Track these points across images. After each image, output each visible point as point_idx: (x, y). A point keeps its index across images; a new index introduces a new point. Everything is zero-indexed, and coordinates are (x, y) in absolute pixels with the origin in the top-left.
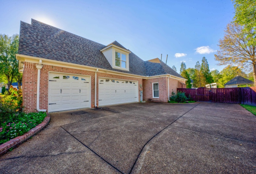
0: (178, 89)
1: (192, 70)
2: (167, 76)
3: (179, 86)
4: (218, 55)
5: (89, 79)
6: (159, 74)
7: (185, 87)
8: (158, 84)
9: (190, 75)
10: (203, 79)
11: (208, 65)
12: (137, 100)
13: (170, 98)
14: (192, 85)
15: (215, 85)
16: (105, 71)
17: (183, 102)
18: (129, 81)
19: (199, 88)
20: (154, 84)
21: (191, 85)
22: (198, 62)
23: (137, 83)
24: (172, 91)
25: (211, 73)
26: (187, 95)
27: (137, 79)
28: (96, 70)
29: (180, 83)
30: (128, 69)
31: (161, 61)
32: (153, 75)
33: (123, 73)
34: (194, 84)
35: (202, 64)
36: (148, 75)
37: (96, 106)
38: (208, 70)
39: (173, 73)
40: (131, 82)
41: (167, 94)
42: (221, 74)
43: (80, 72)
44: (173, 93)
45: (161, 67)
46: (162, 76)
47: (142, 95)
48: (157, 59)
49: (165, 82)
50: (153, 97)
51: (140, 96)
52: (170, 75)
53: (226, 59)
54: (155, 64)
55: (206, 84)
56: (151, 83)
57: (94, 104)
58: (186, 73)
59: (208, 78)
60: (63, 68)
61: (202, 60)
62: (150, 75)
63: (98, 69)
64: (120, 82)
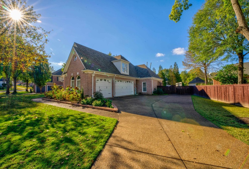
0: (158, 86)
1: (167, 71)
2: (152, 78)
3: (158, 84)
4: (185, 62)
5: (110, 81)
6: (147, 77)
7: (162, 85)
8: (146, 83)
9: (165, 74)
10: (174, 79)
11: (178, 68)
12: (133, 94)
13: (153, 92)
14: (167, 83)
15: (181, 84)
16: (118, 76)
17: (161, 94)
18: (128, 81)
19: (172, 86)
20: (143, 83)
21: (165, 83)
22: (171, 66)
23: (133, 83)
24: (154, 88)
25: (180, 75)
26: (163, 90)
27: (133, 80)
28: (115, 75)
29: (159, 82)
30: (128, 74)
31: (147, 67)
32: (143, 77)
33: (126, 76)
34: (168, 83)
35: (174, 67)
36: (139, 77)
37: (114, 96)
38: (178, 72)
39: (155, 75)
40: (130, 82)
41: (152, 89)
42: (189, 74)
43: (107, 77)
44: (155, 89)
45: (148, 72)
46: (149, 78)
47: (136, 90)
48: (144, 65)
49: (151, 82)
50: (143, 92)
51: (135, 90)
52: (154, 78)
53: (189, 65)
54: (143, 69)
55: (177, 83)
56: (141, 82)
57: (113, 95)
58: (163, 74)
59: (178, 78)
60: (101, 75)
61: (174, 65)
62: (141, 77)
63: (116, 75)
64: (124, 82)
